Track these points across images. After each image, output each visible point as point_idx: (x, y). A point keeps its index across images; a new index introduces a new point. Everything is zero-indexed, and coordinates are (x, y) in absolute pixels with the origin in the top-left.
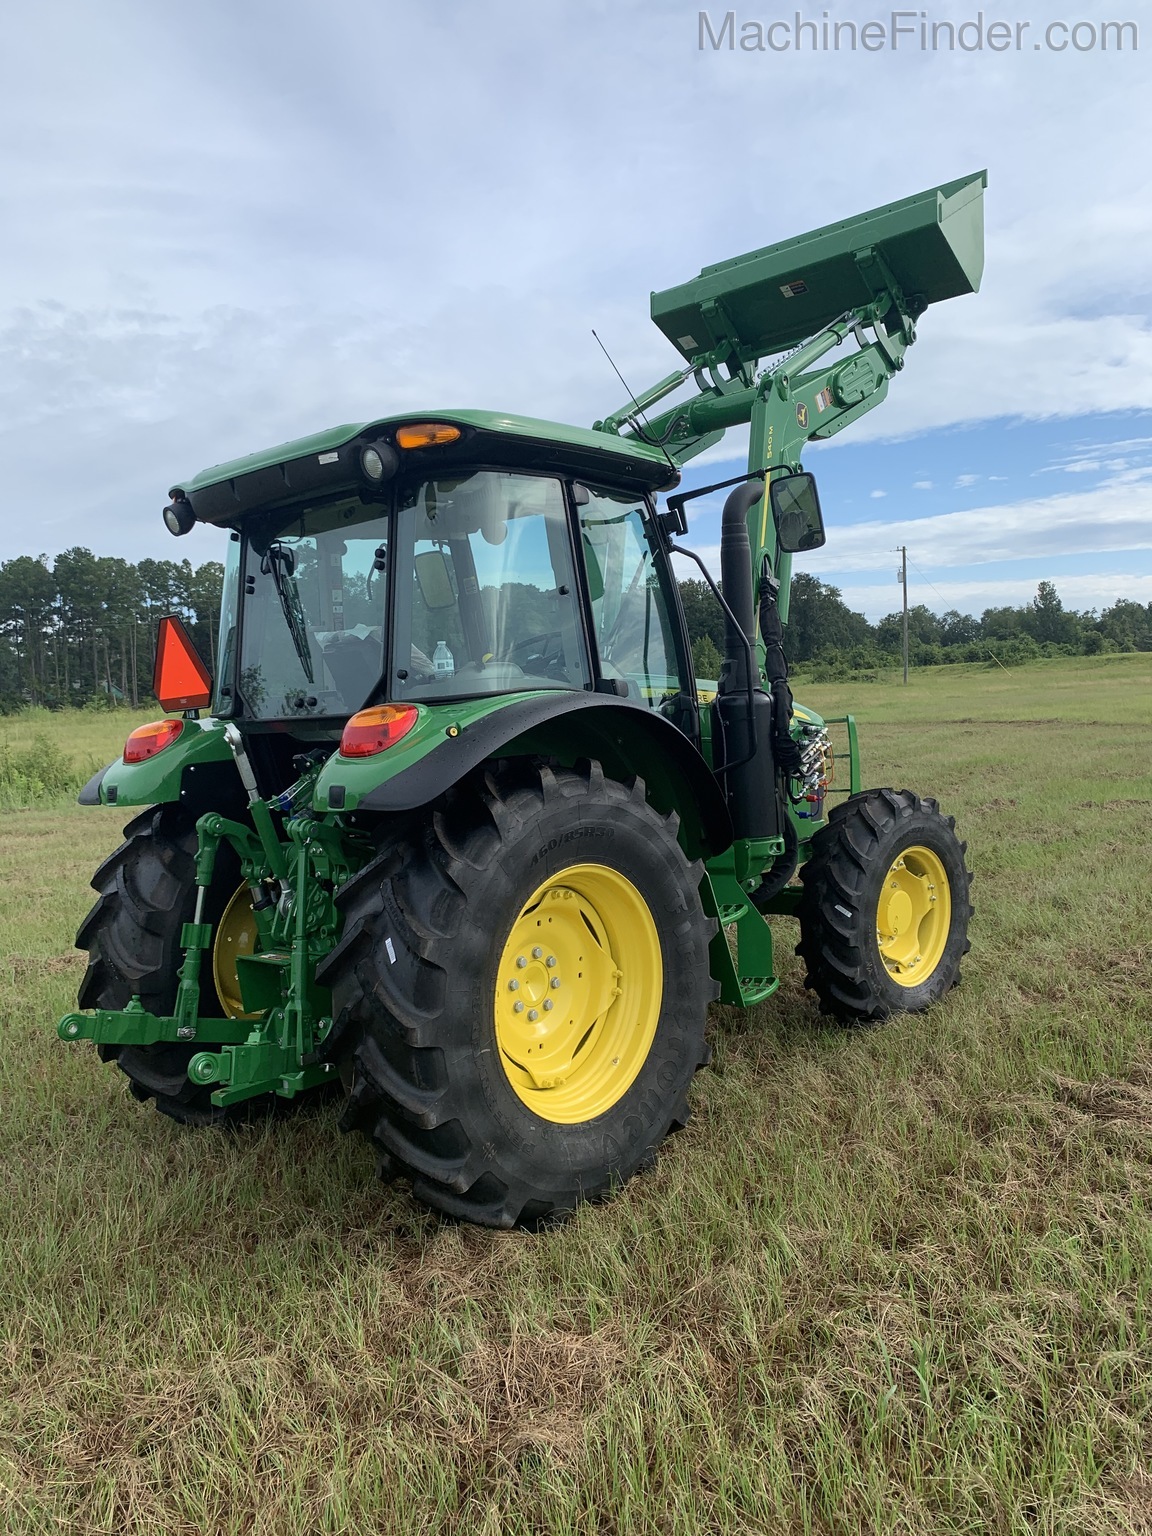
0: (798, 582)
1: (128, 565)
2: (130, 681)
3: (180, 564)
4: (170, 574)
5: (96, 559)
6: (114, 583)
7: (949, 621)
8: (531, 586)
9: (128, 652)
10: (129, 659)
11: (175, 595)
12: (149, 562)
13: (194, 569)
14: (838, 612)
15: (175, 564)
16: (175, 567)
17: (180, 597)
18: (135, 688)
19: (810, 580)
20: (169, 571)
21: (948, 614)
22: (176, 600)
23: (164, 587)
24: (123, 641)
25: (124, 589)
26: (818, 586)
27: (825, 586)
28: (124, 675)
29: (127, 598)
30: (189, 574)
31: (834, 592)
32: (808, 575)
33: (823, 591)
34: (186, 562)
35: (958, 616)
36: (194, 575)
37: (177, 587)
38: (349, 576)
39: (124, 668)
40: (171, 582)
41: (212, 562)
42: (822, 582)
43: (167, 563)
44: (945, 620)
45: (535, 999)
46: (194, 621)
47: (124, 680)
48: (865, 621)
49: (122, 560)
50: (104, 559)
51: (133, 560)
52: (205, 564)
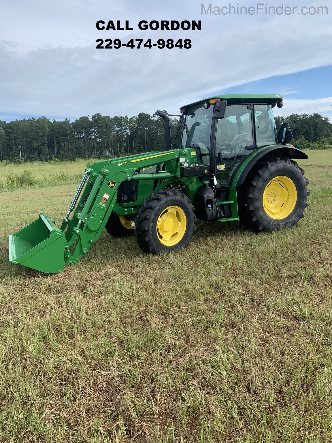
0: (314, 116)
2: (112, 151)
3: (125, 117)
4: (122, 120)
5: (102, 117)
6: (107, 123)
9: (111, 143)
10: (111, 145)
11: (124, 126)
12: (116, 117)
13: (129, 118)
16: (124, 118)
18: (113, 153)
19: (318, 115)
22: (124, 128)
23: (120, 124)
24: (110, 140)
25: (110, 125)
26: (321, 117)
28: (110, 149)
29: (110, 127)
30: (127, 120)
31: (327, 119)
33: (323, 119)
34: (126, 116)
36: (129, 120)
37: (124, 124)
38: (172, 119)
39: (110, 147)
40: (122, 122)
41: (134, 116)
42: (323, 116)
43: (121, 117)
46: (129, 134)
47: (110, 151)
49: (109, 117)
50: (104, 116)
51: (112, 117)
52: (132, 117)
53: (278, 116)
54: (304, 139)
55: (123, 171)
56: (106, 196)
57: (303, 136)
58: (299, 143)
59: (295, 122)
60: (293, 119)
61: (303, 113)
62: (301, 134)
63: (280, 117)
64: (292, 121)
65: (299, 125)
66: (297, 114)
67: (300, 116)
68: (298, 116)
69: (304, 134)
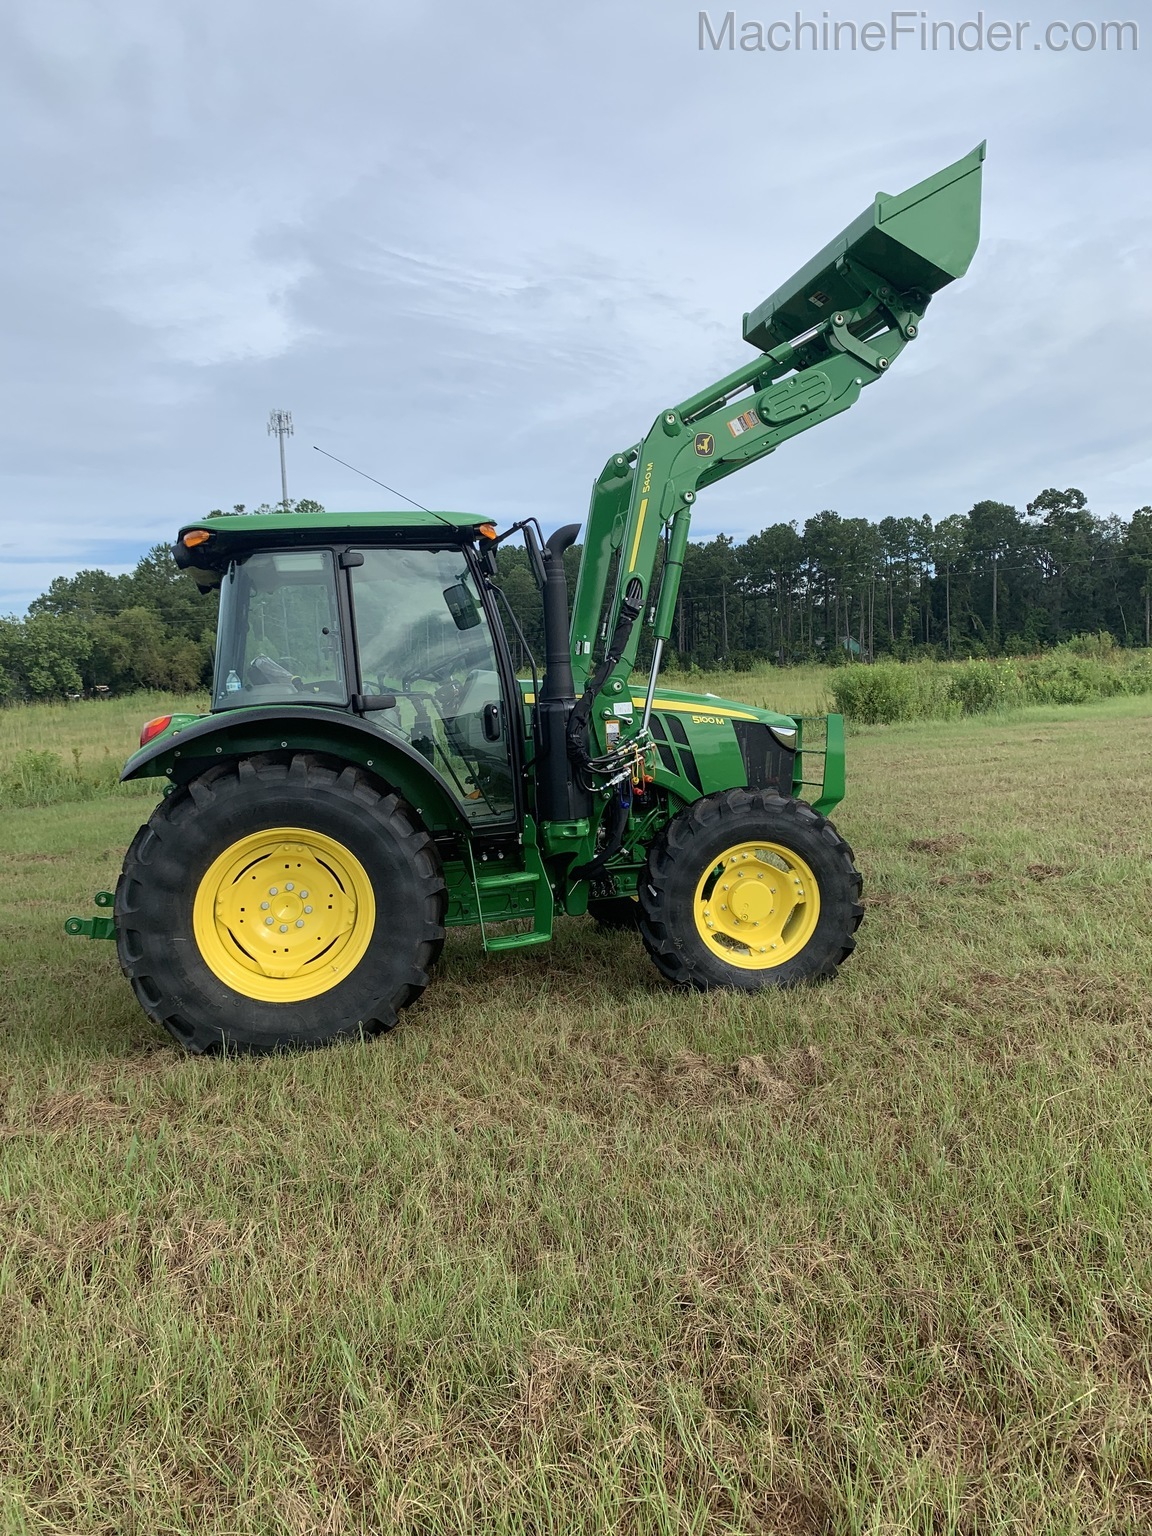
1: (870, 525)
2: (867, 638)
3: (920, 519)
4: (911, 530)
6: (857, 543)
9: (866, 609)
10: (867, 617)
11: (914, 551)
12: (889, 521)
13: (935, 522)
15: (916, 520)
16: (916, 523)
17: (919, 552)
18: (871, 643)
20: (909, 527)
22: (915, 556)
23: (903, 544)
24: (862, 598)
25: (865, 548)
28: (862, 631)
29: (867, 557)
30: (929, 529)
34: (926, 517)
36: (934, 529)
37: (917, 542)
39: (862, 625)
40: (911, 538)
41: (955, 515)
43: (908, 520)
45: (280, 916)
46: (933, 576)
47: (862, 636)
49: (865, 520)
51: (875, 519)
52: (948, 517)
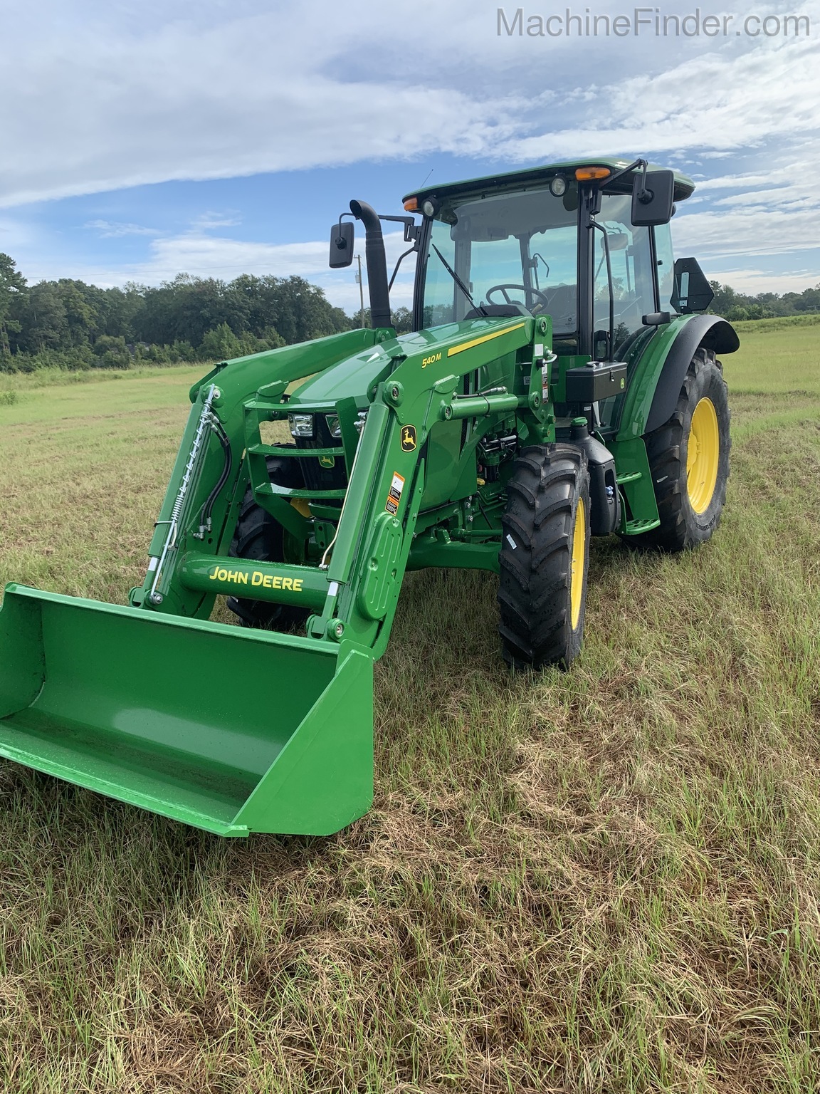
0: (292, 282)
7: (401, 315)
8: (79, 282)
14: (323, 307)
19: (301, 281)
21: (400, 310)
26: (307, 286)
27: (313, 286)
31: (319, 291)
32: (299, 278)
33: (312, 290)
35: (407, 311)
42: (310, 283)
44: (398, 314)
48: (344, 314)
53: (210, 279)
54: (276, 335)
55: (432, 389)
56: (398, 484)
57: (273, 329)
58: (267, 345)
59: (252, 294)
60: (247, 286)
61: (267, 275)
62: (268, 324)
63: (216, 281)
64: (244, 289)
65: (261, 302)
66: (252, 276)
67: (260, 280)
68: (257, 281)
69: (275, 324)
